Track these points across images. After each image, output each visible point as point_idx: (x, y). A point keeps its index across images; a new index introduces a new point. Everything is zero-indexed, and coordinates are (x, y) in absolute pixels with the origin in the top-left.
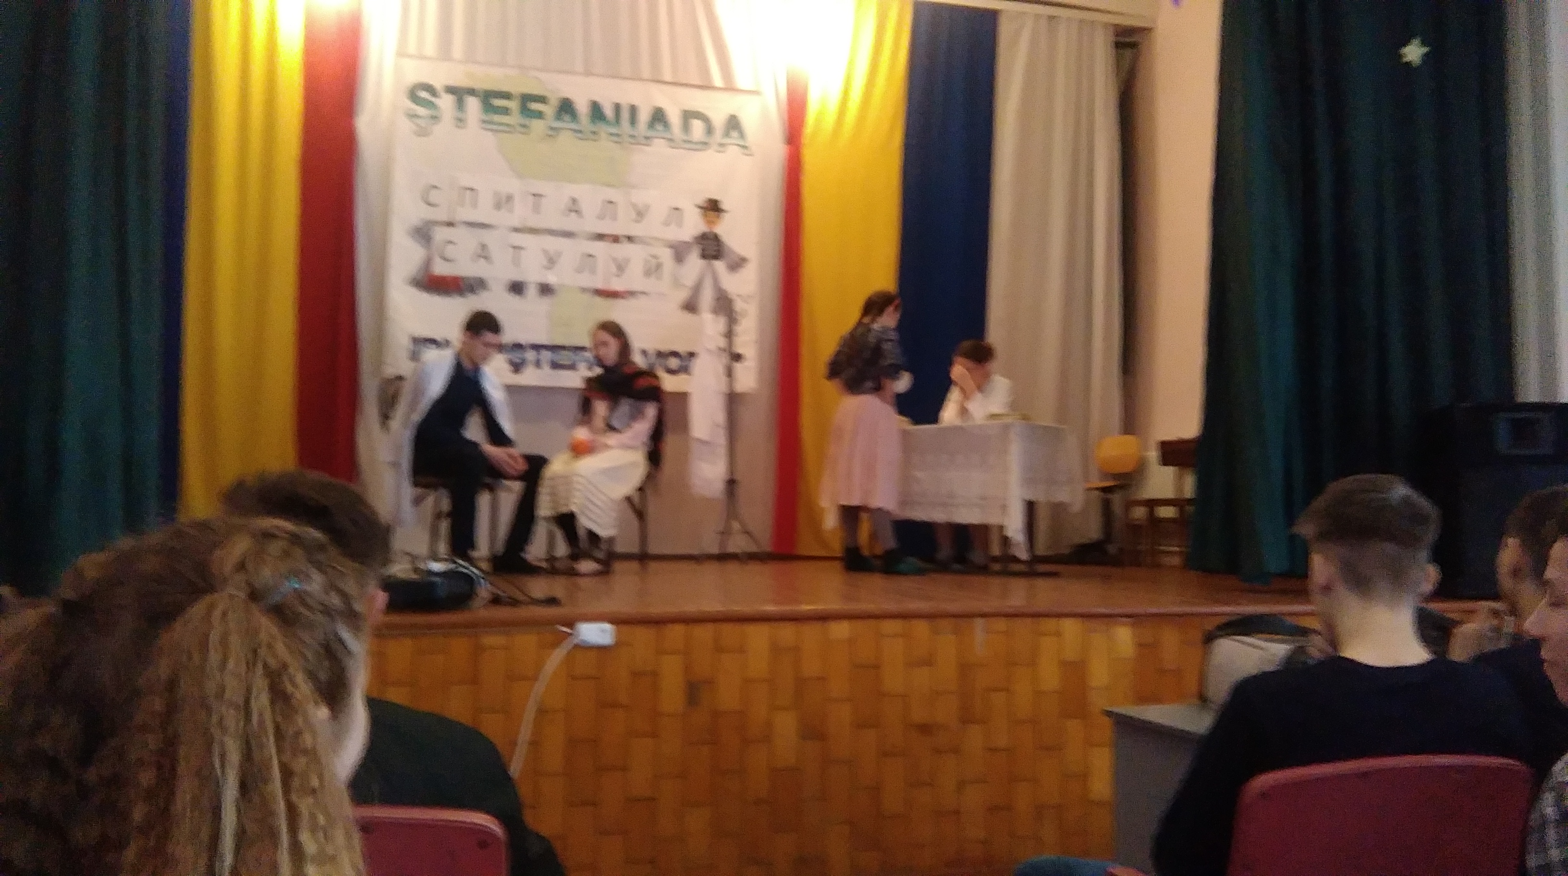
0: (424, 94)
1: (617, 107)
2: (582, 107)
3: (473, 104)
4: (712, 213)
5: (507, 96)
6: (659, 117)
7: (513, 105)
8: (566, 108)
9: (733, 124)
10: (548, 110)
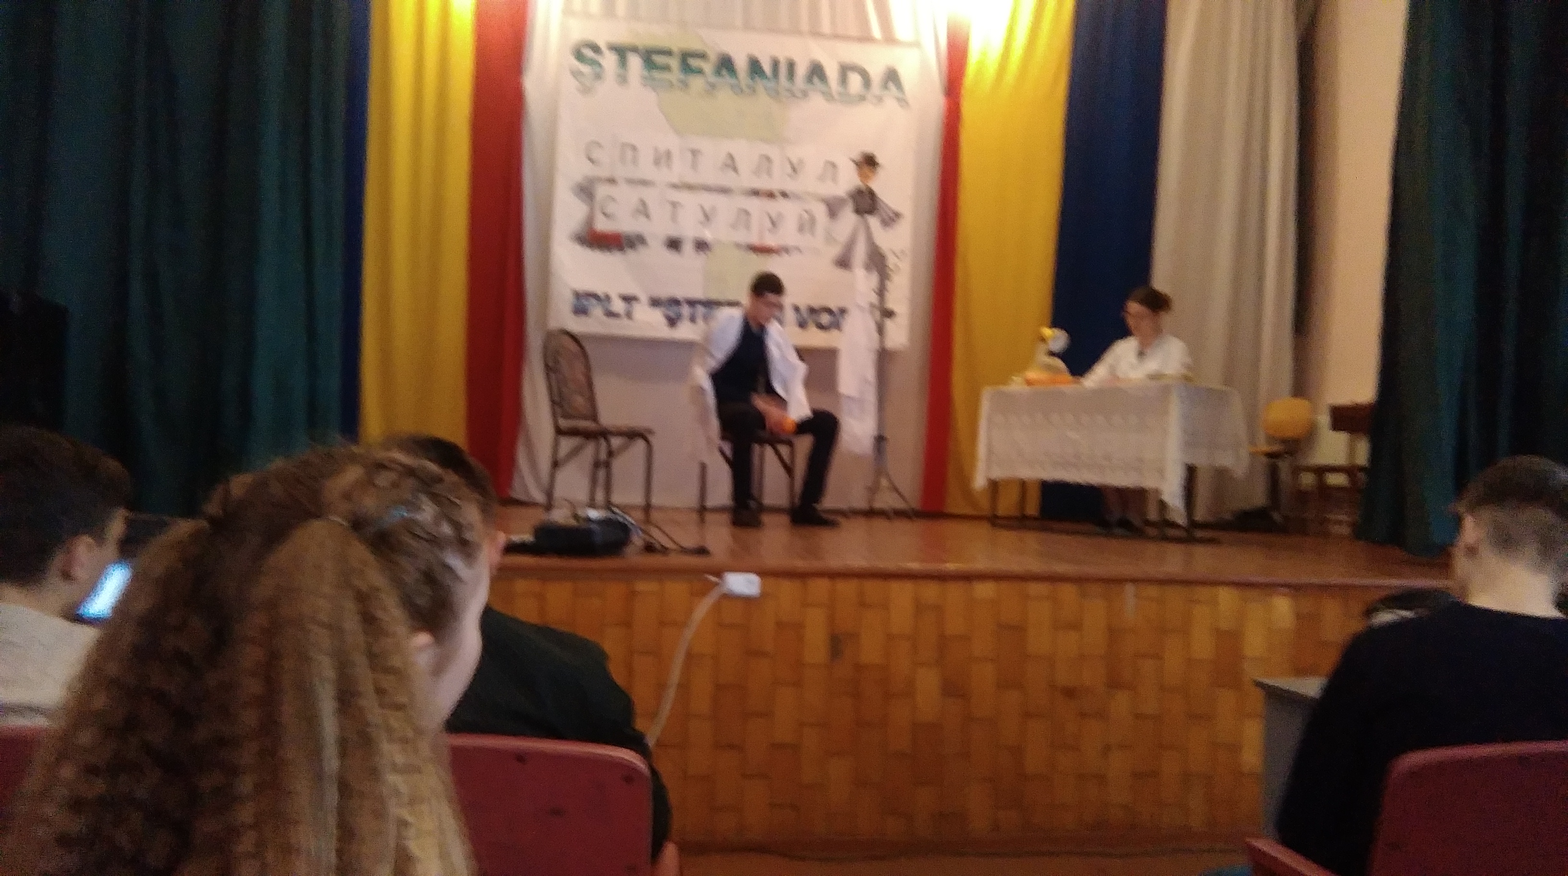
0: (589, 53)
1: (775, 64)
2: (741, 63)
3: (635, 62)
4: (866, 169)
5: (668, 53)
6: (817, 72)
7: (674, 63)
8: (726, 64)
9: (892, 77)
10: (708, 67)
